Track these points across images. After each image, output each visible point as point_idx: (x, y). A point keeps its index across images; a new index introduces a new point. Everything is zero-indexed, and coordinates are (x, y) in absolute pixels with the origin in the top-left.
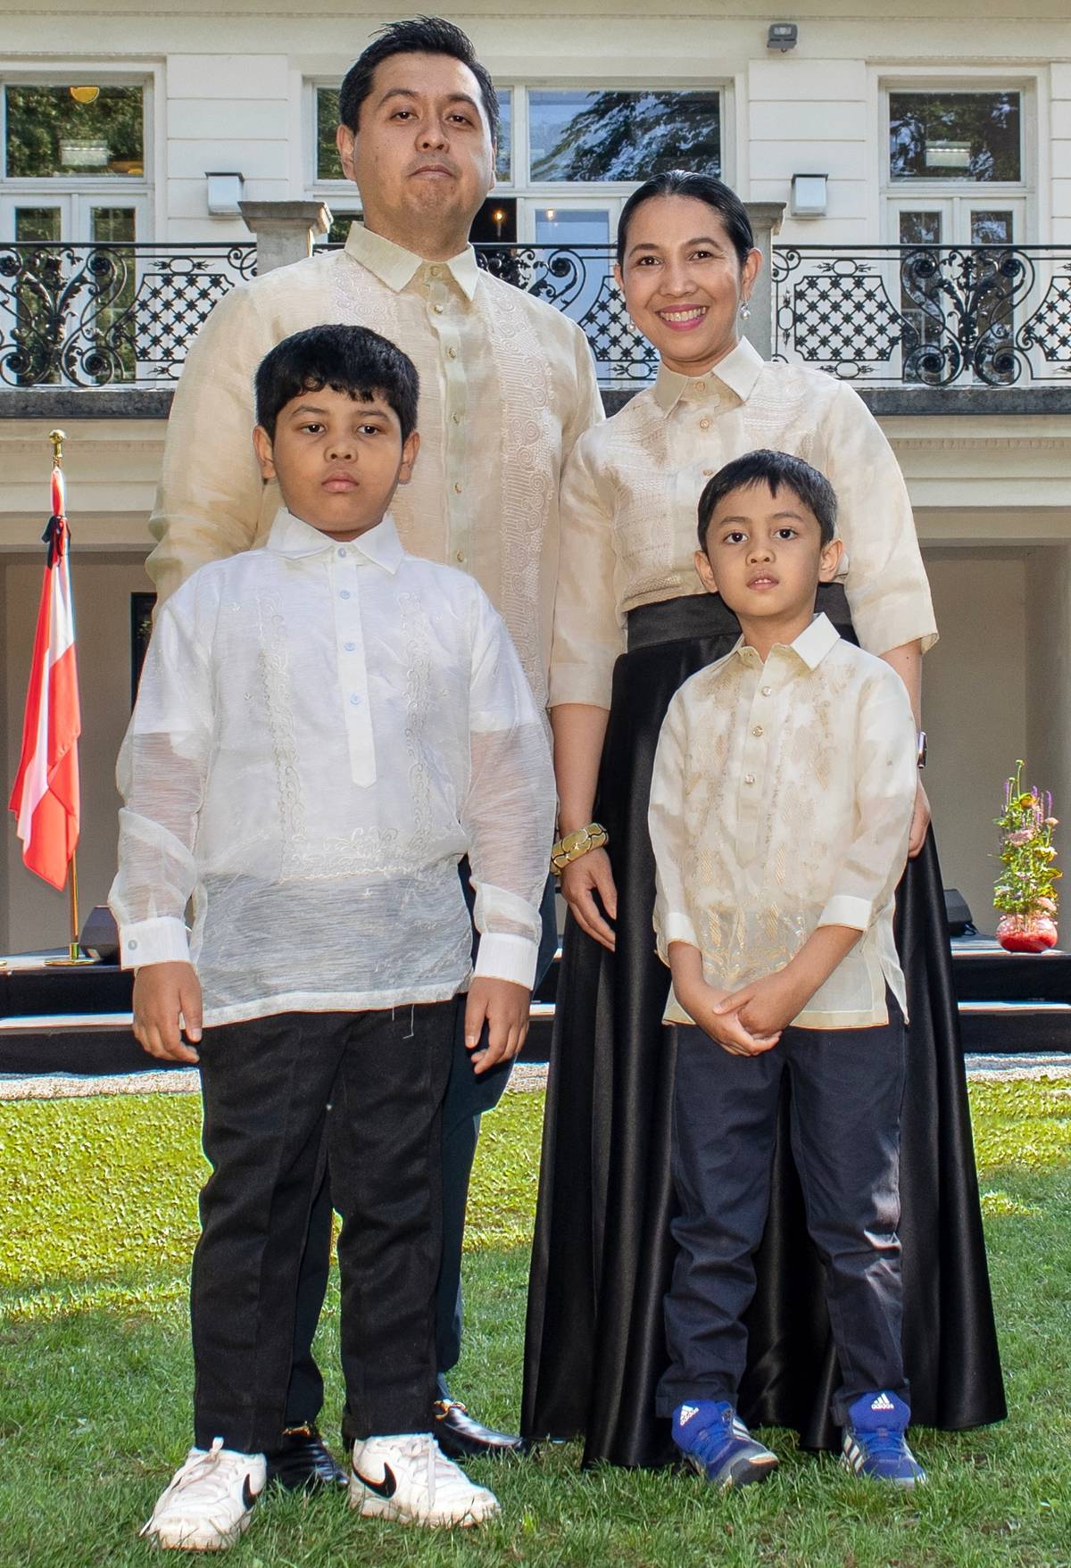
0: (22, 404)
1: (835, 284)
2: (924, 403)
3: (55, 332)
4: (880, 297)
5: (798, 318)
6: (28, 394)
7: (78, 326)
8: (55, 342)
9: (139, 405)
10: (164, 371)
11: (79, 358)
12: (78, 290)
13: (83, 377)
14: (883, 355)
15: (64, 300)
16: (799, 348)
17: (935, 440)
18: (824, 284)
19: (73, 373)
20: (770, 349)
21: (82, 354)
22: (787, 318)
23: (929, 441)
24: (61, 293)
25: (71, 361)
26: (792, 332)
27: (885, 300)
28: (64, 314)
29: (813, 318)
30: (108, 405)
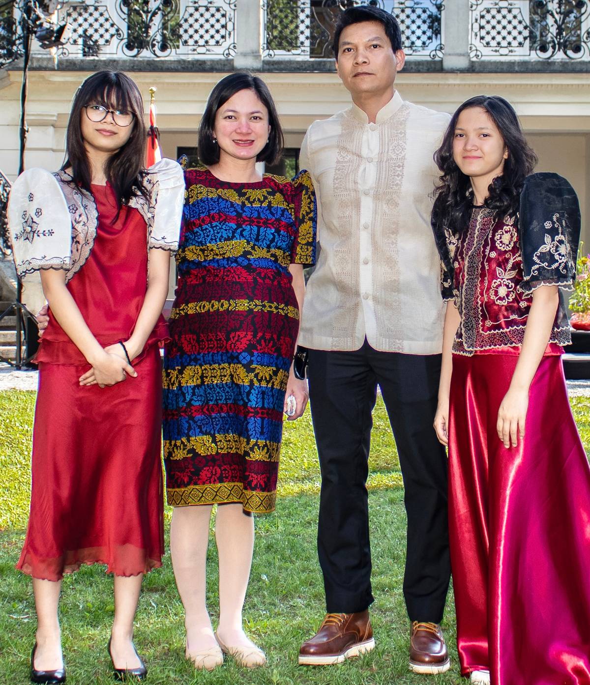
0: (132, 65)
1: (499, 12)
2: (539, 67)
3: (147, 32)
4: (519, 18)
5: (482, 27)
6: (135, 61)
7: (157, 30)
8: (147, 36)
9: (183, 66)
10: (194, 50)
11: (157, 44)
12: (157, 13)
13: (158, 52)
14: (520, 44)
15: (151, 18)
16: (482, 41)
17: (545, 85)
18: (494, 12)
19: (154, 51)
20: (468, 42)
21: (158, 42)
22: (476, 27)
23: (542, 85)
24: (150, 15)
25: (153, 46)
26: (478, 34)
27: (521, 19)
28: (150, 24)
29: (488, 27)
30: (169, 66)
